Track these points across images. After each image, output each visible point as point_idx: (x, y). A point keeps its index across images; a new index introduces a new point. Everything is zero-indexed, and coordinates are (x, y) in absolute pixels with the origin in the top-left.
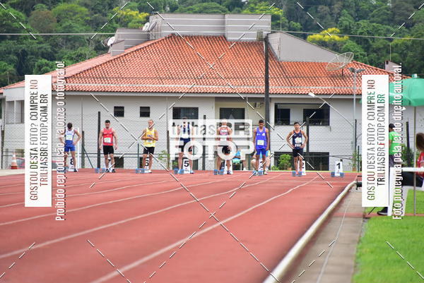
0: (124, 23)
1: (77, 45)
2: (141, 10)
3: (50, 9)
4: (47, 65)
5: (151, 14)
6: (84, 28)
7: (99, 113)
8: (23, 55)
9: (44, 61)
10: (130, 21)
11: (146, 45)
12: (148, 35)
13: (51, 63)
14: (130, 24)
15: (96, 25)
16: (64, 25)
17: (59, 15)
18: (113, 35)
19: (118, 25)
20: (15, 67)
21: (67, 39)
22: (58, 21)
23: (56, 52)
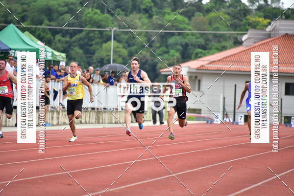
0: (254, 26)
1: (222, 40)
2: (265, 17)
3: (204, 16)
4: (201, 53)
5: (272, 20)
6: (226, 29)
7: (235, 85)
8: (186, 46)
9: (200, 50)
10: (258, 25)
11: (268, 40)
12: (270, 34)
13: (203, 51)
14: (258, 27)
15: (235, 27)
16: (213, 27)
17: (211, 20)
18: (246, 34)
19: (250, 27)
20: (180, 53)
21: (215, 36)
22: (210, 24)
23: (208, 45)
